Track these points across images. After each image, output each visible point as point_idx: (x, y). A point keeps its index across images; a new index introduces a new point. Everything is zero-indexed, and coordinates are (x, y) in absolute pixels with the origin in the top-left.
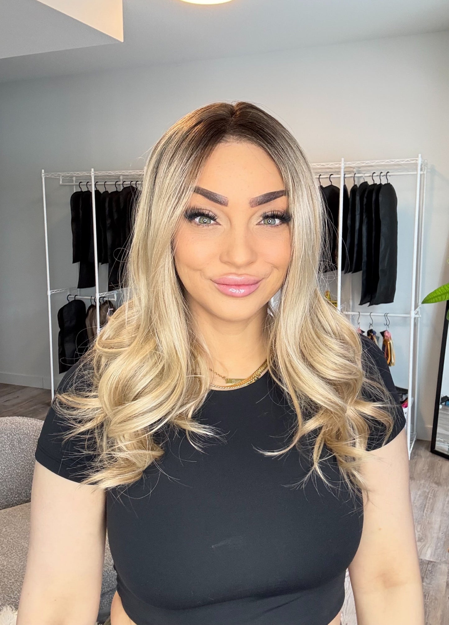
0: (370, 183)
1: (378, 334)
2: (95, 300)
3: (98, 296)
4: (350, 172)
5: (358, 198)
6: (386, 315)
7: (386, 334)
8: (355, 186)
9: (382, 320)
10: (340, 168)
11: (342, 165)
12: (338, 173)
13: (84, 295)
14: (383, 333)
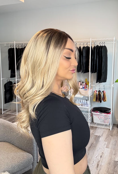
0: (99, 45)
1: (102, 92)
2: (15, 81)
3: (16, 80)
4: (93, 42)
5: (95, 50)
6: (104, 86)
7: (104, 92)
8: (95, 46)
9: (103, 87)
10: (90, 41)
11: (91, 40)
12: (90, 42)
13: (12, 80)
14: (103, 91)
